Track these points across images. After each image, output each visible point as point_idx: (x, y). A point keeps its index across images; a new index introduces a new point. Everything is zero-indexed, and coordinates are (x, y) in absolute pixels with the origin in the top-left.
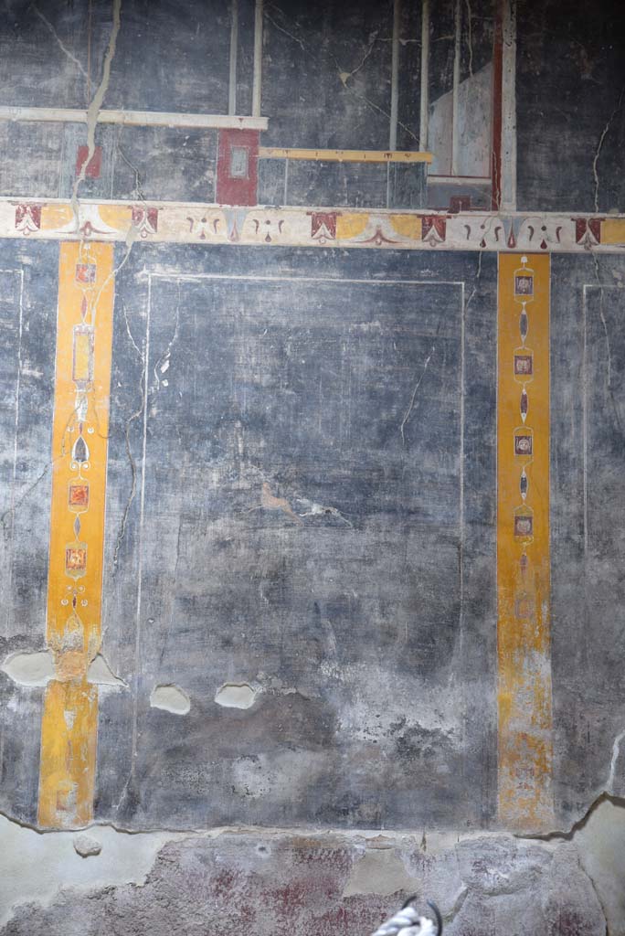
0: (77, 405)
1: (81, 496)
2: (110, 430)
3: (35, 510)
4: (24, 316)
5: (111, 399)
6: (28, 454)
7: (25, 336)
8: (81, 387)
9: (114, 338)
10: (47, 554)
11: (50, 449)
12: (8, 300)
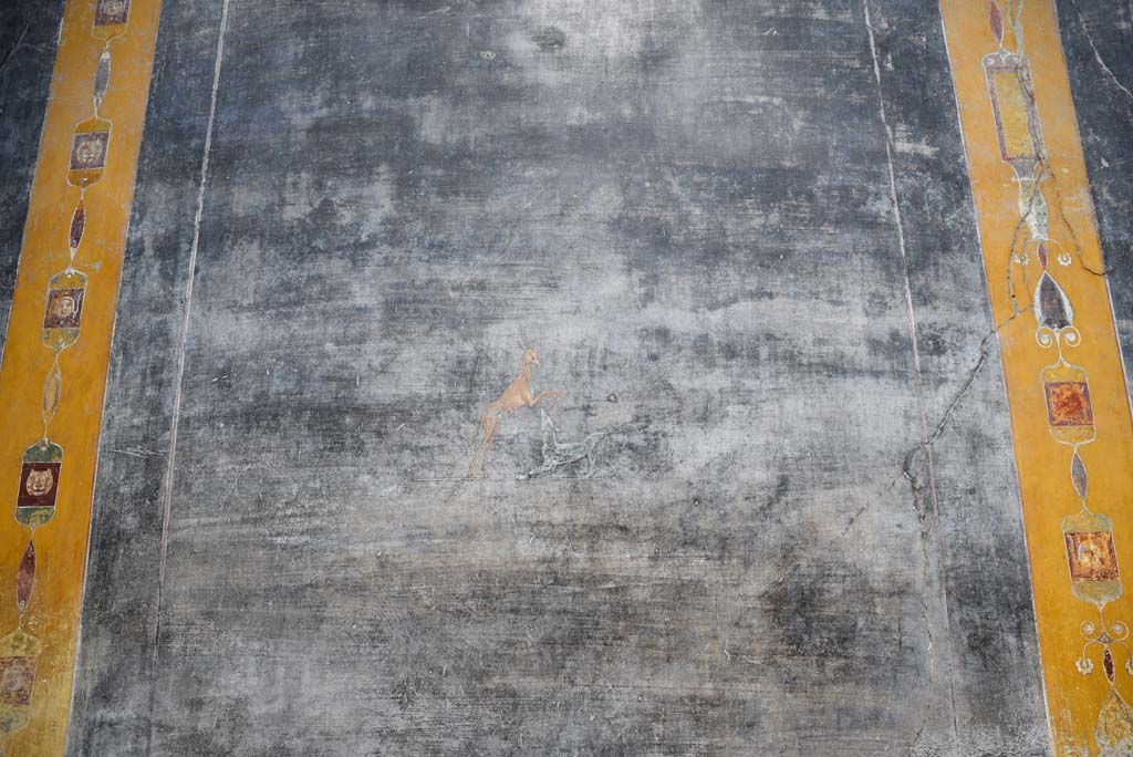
0: (1022, 208)
1: (1073, 405)
2: (1106, 257)
3: (978, 443)
4: (878, 45)
5: (1094, 193)
6: (940, 315)
7: (888, 80)
8: (1023, 173)
9: (1070, 74)
10: (1021, 543)
11: (985, 305)
12: (841, 17)
